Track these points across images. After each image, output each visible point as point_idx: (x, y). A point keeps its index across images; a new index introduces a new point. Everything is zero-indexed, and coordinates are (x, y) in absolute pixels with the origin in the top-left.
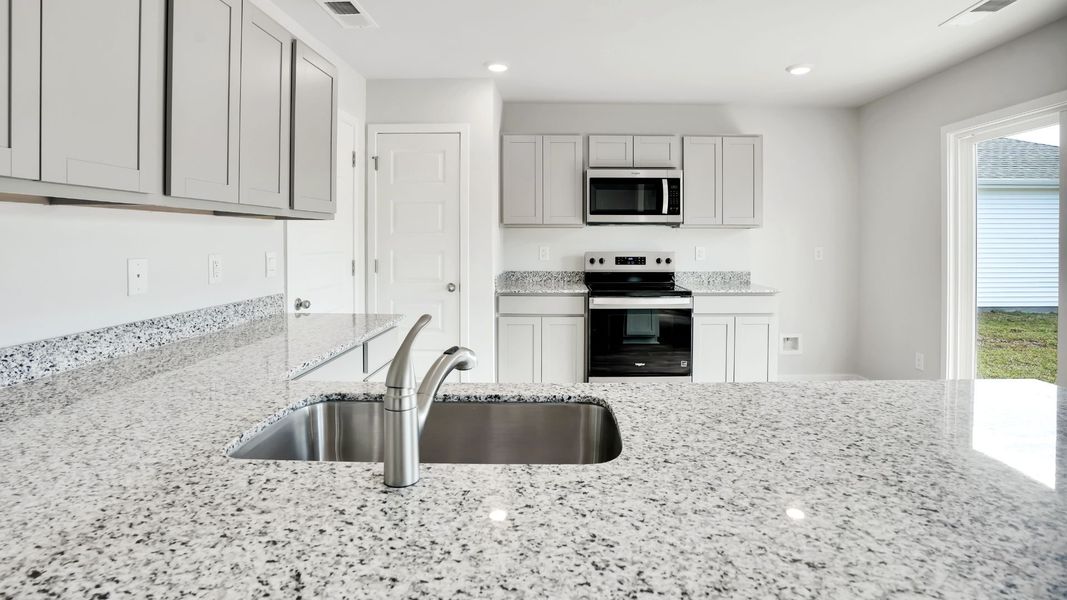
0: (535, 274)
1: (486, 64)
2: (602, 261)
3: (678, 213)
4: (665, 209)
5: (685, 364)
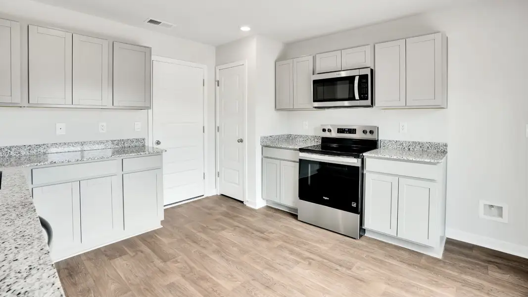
0: (301, 136)
1: (239, 27)
2: (330, 131)
3: (367, 99)
4: (357, 97)
5: (354, 205)
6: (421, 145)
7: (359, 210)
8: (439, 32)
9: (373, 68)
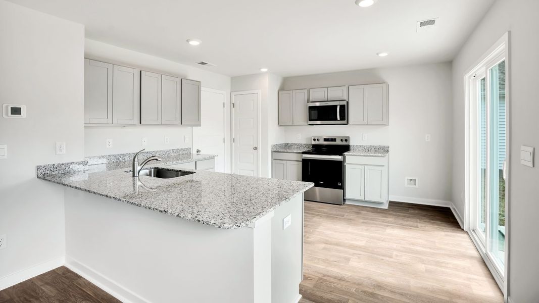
0: (295, 144)
1: (260, 69)
2: (318, 140)
3: (345, 120)
4: (338, 118)
5: (340, 184)
6: (375, 148)
7: (342, 187)
8: (384, 83)
9: (348, 101)
